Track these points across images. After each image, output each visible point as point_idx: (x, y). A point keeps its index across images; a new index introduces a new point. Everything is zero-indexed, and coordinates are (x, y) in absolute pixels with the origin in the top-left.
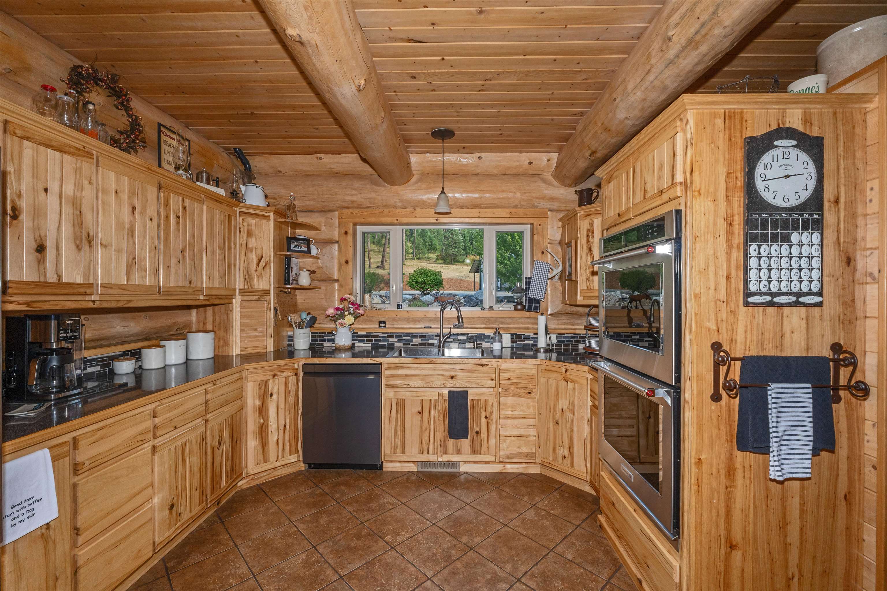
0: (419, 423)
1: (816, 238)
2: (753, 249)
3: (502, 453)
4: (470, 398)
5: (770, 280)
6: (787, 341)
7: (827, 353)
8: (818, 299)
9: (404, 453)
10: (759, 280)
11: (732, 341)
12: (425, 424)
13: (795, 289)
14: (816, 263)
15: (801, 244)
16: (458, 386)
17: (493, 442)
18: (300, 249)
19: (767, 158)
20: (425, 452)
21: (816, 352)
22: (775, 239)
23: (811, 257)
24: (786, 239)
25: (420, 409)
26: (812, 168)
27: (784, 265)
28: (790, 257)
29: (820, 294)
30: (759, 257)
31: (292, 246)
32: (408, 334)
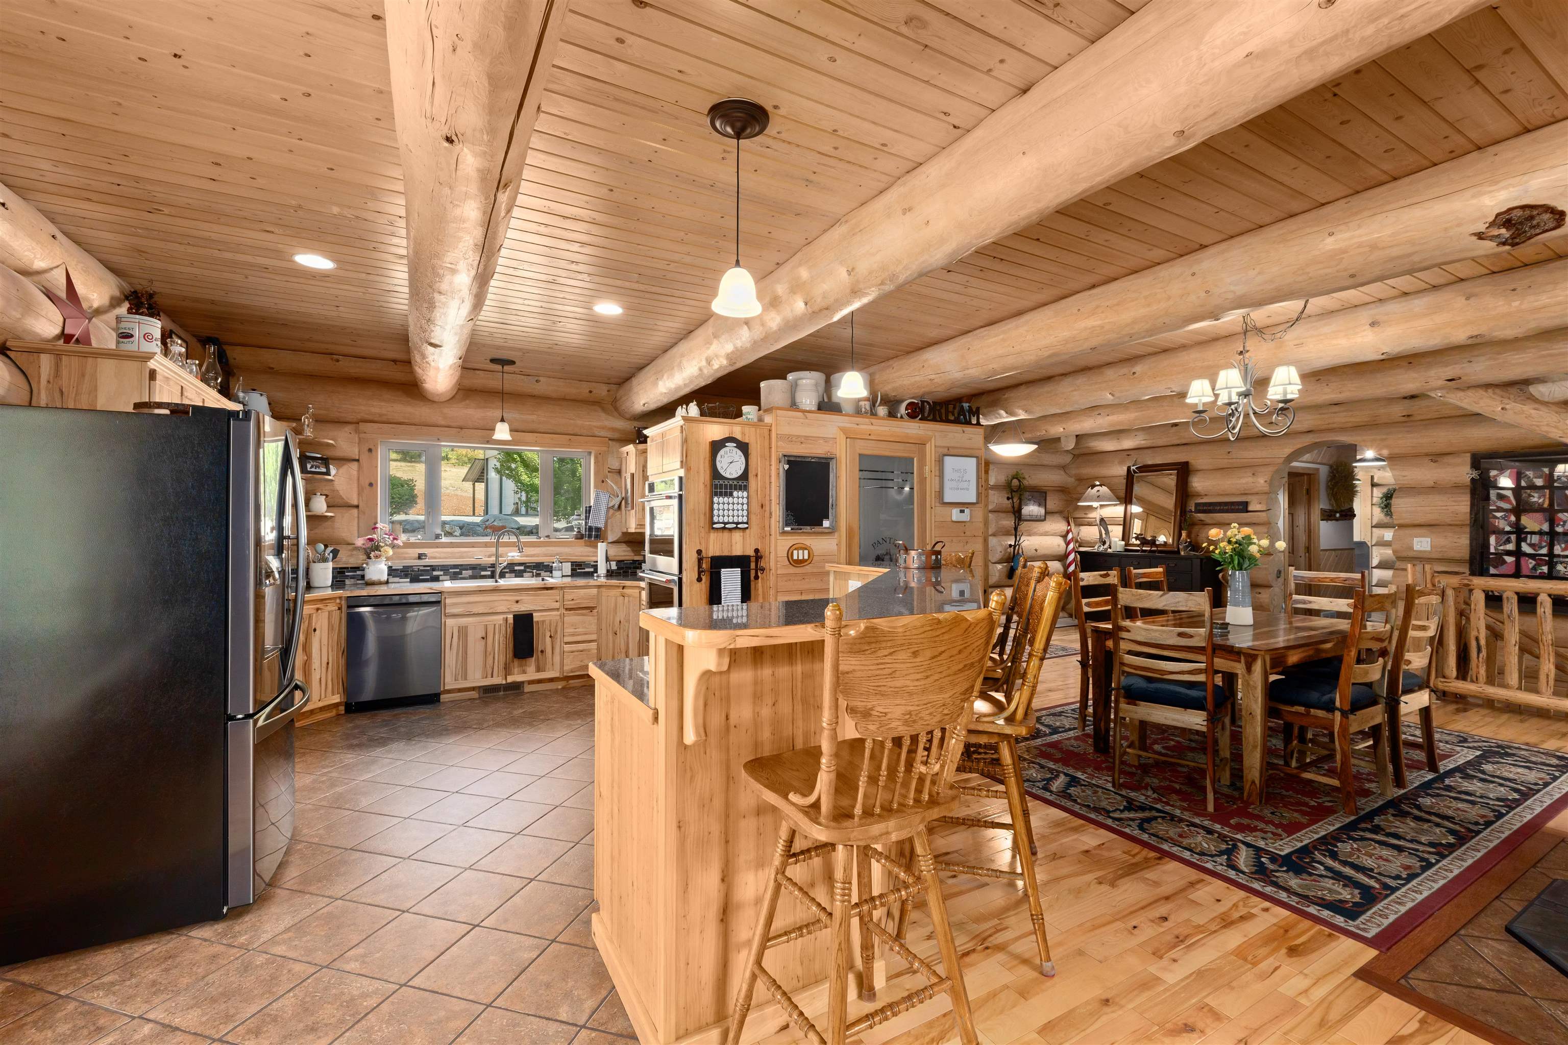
0: (483, 648)
1: (745, 494)
2: (716, 499)
3: (566, 668)
4: (535, 620)
5: (724, 516)
6: (734, 548)
7: (752, 553)
8: (746, 526)
9: (466, 679)
10: (719, 516)
11: (707, 549)
12: (489, 649)
13: (736, 521)
14: (745, 507)
15: (738, 498)
16: (523, 608)
17: (557, 659)
18: (317, 470)
19: (722, 452)
20: (489, 676)
21: (747, 553)
22: (726, 495)
23: (743, 504)
24: (731, 495)
25: (484, 635)
26: (743, 459)
27: (731, 508)
28: (733, 504)
29: (747, 523)
30: (719, 504)
31: (309, 466)
32: (455, 566)
